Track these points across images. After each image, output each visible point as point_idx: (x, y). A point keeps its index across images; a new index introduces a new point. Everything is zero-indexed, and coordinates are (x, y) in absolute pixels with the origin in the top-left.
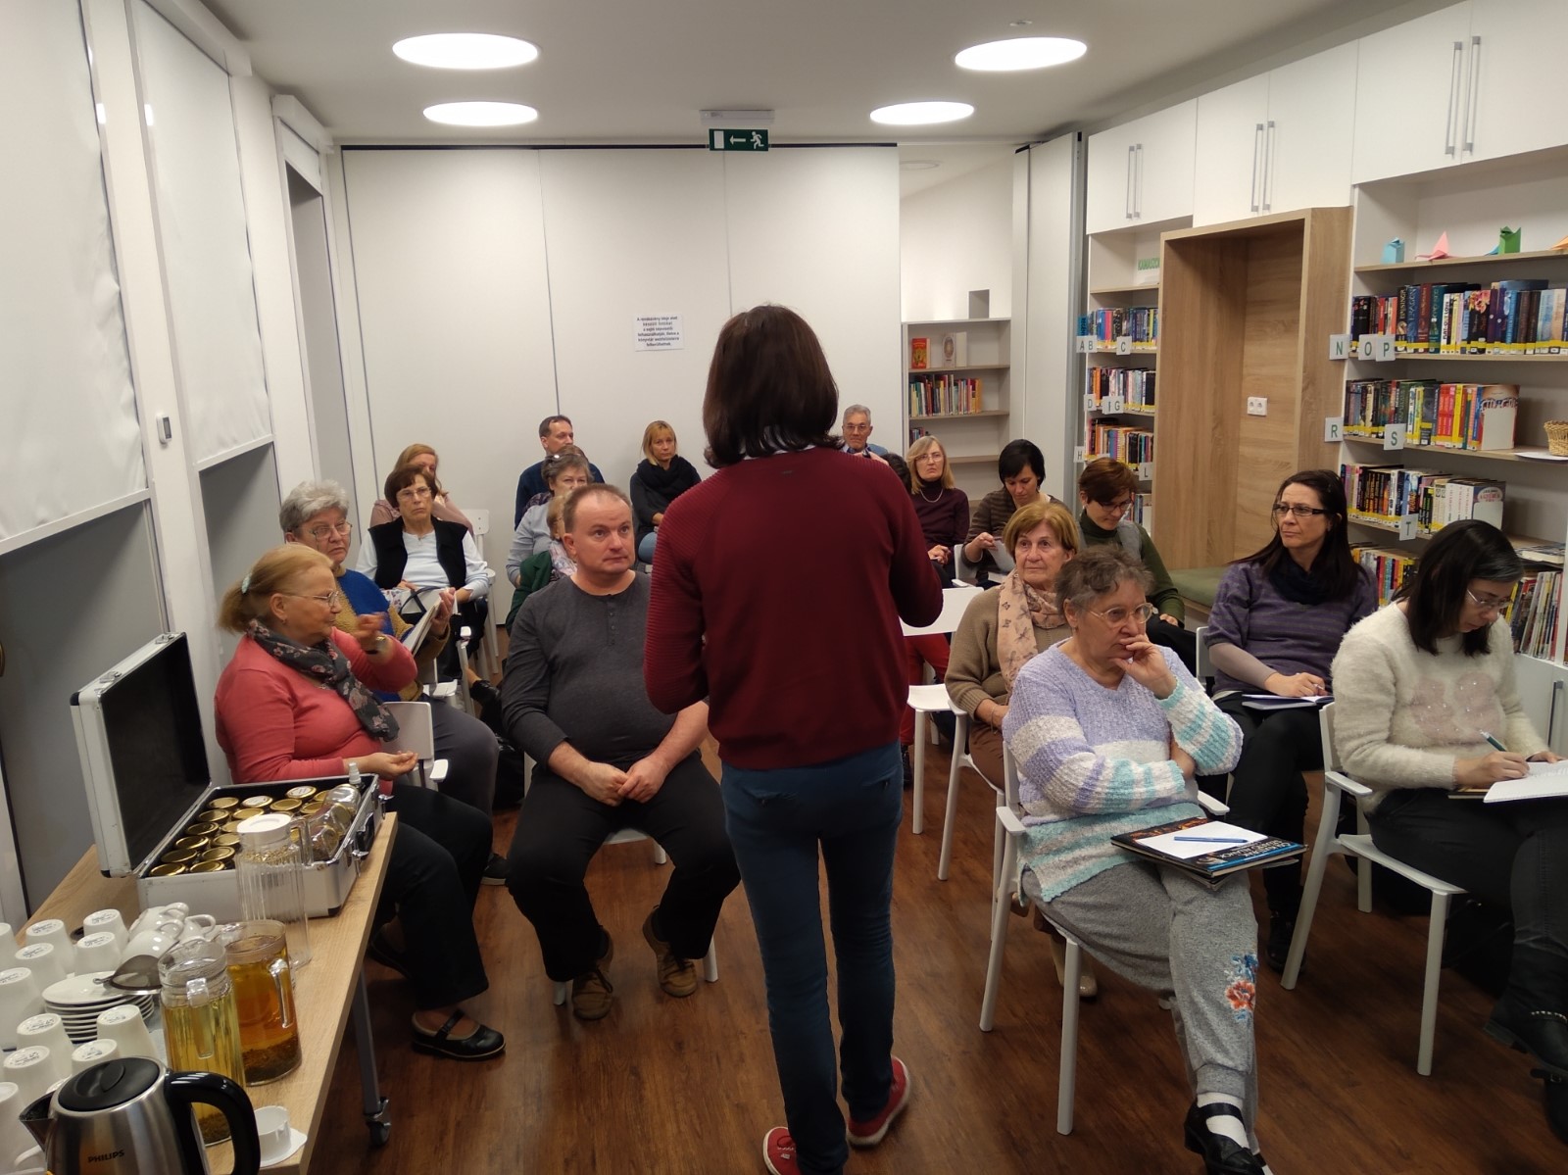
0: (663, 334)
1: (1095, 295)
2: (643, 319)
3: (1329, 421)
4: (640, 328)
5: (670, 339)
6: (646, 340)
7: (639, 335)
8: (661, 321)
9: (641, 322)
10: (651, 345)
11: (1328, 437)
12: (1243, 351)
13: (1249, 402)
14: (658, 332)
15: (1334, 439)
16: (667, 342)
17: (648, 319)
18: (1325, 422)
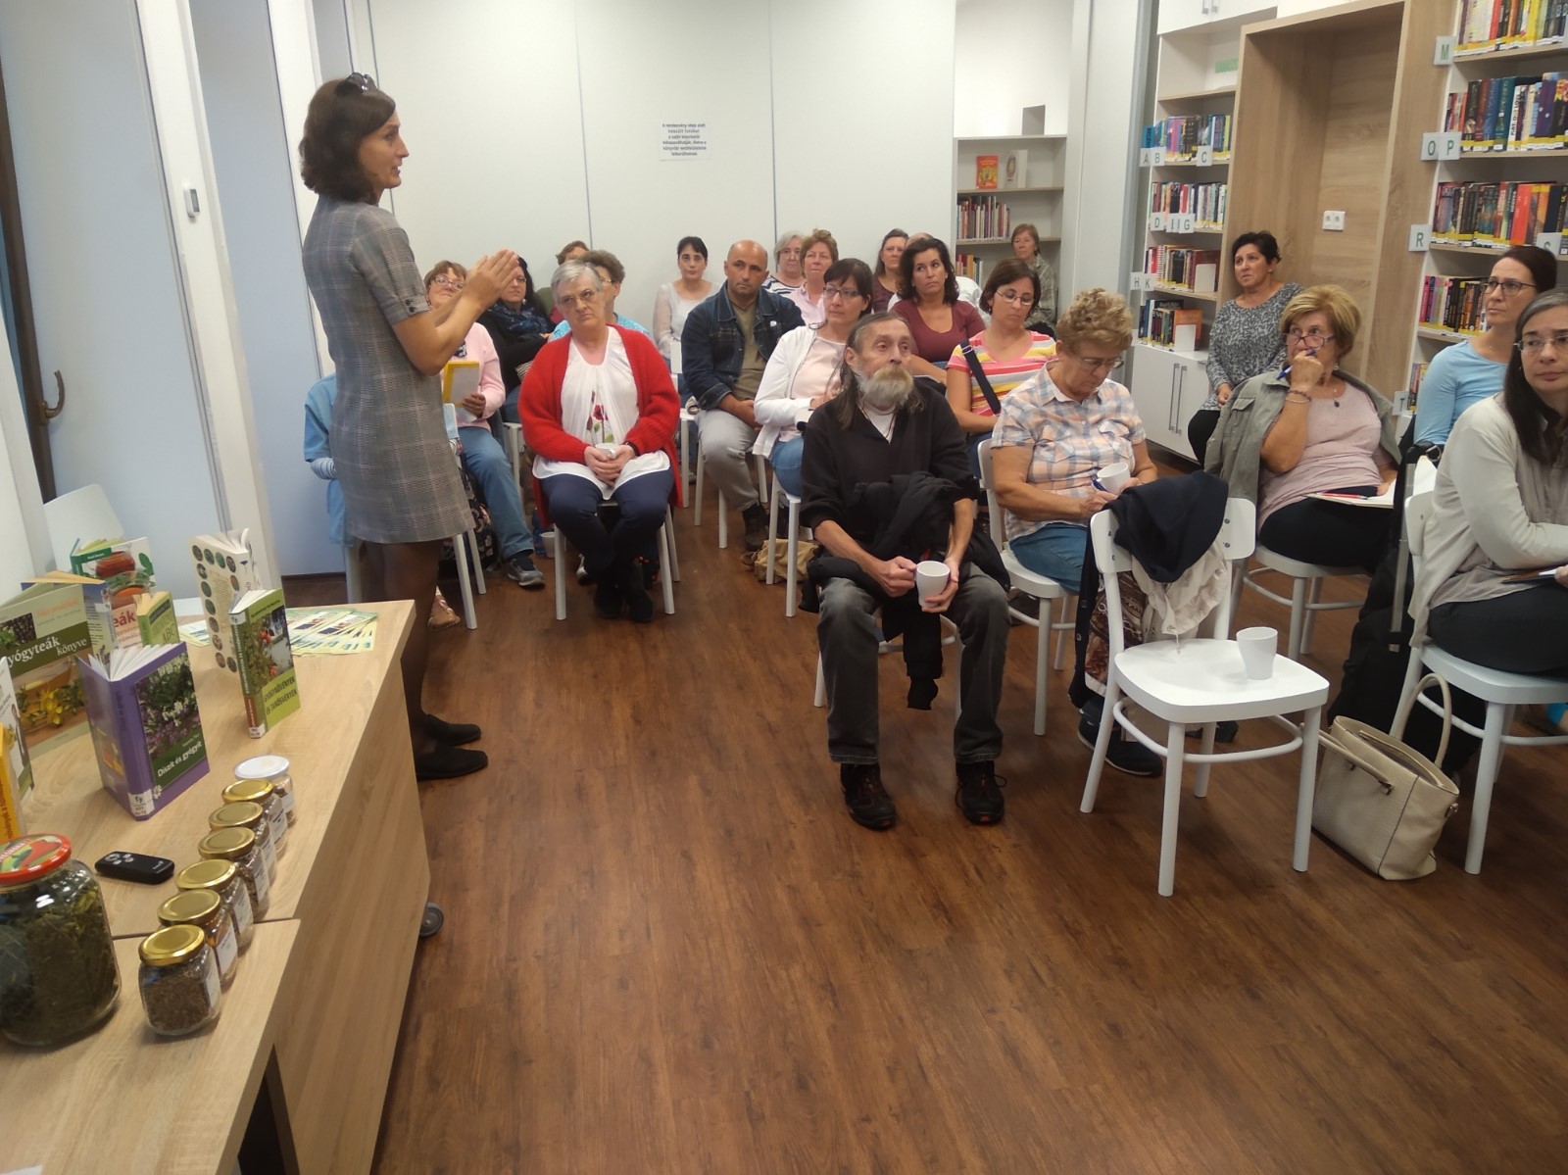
0: (689, 143)
1: (1162, 102)
2: (668, 126)
3: (1415, 229)
4: (665, 135)
5: (697, 148)
6: (671, 149)
7: (664, 143)
8: (688, 128)
9: (667, 129)
10: (677, 154)
11: (1413, 246)
12: (1321, 160)
13: (1325, 216)
14: (683, 140)
15: (1420, 249)
16: (692, 151)
17: (674, 126)
18: (1410, 229)
